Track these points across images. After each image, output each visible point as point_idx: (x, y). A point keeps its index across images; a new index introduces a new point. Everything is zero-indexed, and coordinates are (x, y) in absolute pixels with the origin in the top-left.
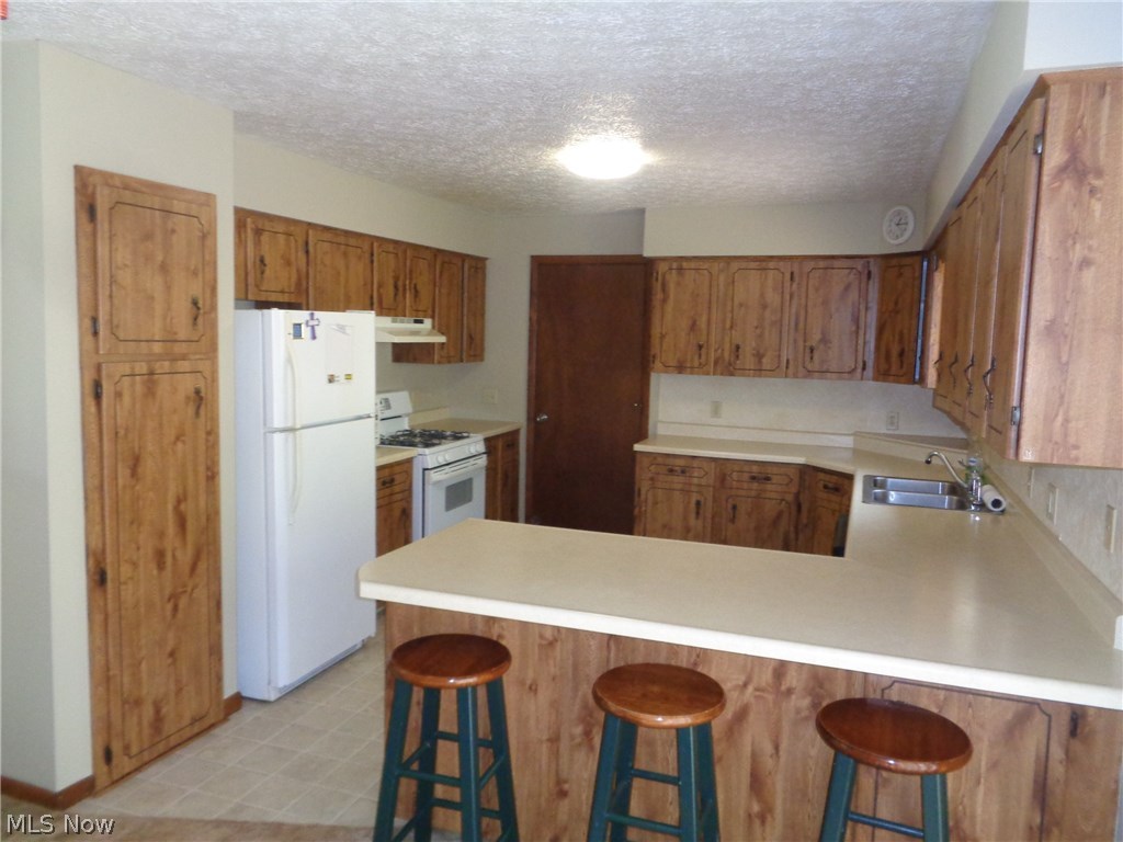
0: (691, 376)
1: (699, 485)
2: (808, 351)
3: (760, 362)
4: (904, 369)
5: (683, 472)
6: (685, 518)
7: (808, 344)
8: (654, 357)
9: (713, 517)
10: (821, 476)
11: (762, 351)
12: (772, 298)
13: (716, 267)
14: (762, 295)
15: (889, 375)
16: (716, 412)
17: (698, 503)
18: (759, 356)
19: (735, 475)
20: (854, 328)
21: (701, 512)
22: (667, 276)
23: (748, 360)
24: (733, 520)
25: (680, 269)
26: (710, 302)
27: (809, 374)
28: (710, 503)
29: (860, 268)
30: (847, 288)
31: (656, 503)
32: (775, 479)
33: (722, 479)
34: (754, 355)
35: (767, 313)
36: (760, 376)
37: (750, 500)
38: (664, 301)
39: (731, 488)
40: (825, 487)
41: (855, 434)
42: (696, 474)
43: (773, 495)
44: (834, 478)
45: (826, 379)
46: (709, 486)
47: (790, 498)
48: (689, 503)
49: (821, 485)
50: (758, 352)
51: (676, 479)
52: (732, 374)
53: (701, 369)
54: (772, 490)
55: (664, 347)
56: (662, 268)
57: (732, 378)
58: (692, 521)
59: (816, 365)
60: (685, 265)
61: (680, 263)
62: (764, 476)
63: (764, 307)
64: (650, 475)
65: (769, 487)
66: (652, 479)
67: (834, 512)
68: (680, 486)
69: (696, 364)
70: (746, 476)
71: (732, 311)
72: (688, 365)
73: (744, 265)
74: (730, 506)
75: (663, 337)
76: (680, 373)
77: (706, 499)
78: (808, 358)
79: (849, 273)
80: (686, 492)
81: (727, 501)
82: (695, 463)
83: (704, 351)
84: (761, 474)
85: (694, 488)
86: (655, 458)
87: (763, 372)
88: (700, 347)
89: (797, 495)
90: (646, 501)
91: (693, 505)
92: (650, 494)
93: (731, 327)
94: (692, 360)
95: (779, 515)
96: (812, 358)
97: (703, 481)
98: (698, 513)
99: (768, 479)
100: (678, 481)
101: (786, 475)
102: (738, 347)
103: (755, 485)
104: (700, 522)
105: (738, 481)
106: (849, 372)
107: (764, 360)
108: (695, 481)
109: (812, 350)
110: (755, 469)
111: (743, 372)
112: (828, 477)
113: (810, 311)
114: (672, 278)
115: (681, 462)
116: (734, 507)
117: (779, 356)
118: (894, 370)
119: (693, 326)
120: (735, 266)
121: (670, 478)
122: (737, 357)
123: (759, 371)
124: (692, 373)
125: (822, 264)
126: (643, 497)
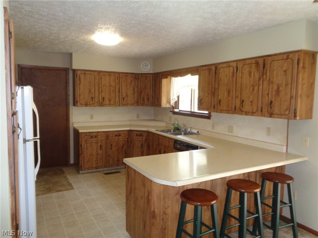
0: (89, 107)
1: (101, 140)
2: (123, 98)
3: (110, 102)
4: (149, 103)
5: (96, 137)
6: (97, 151)
7: (123, 97)
8: (77, 102)
9: (105, 149)
10: (135, 132)
11: (110, 99)
12: (113, 83)
13: (96, 74)
14: (110, 83)
15: (144, 104)
16: (92, 117)
17: (101, 146)
18: (110, 100)
19: (111, 136)
20: (133, 92)
21: (102, 148)
22: (80, 75)
23: (107, 102)
24: (111, 149)
25: (85, 74)
26: (95, 85)
27: (123, 105)
28: (104, 145)
29: (134, 76)
30: (132, 81)
31: (87, 148)
32: (122, 135)
33: (107, 137)
34: (108, 100)
35: (111, 88)
36: (110, 106)
37: (115, 142)
38: (80, 83)
39: (110, 140)
40: (137, 135)
41: (130, 121)
42: (99, 137)
43: (121, 140)
44: (140, 132)
45: (128, 106)
46: (104, 140)
47: (126, 139)
48: (98, 146)
49: (135, 135)
50: (109, 99)
51: (93, 139)
52: (102, 106)
53: (93, 105)
54: (121, 138)
55: (81, 98)
56: (79, 73)
57: (103, 107)
58: (99, 151)
59: (125, 102)
60: (86, 72)
61: (85, 72)
62: (119, 134)
63: (111, 86)
64: (85, 139)
65: (120, 137)
66: (86, 141)
67: (140, 141)
68: (95, 141)
69: (91, 103)
70: (114, 135)
71: (101, 87)
72: (89, 104)
73: (104, 74)
74: (110, 145)
75: (80, 95)
76: (86, 106)
77: (103, 144)
78: (123, 101)
79: (131, 78)
80: (97, 143)
81: (109, 144)
82: (99, 134)
83: (93, 100)
84: (118, 134)
85: (99, 141)
86: (86, 134)
87: (111, 105)
88: (92, 98)
89: (127, 139)
90: (84, 148)
91: (99, 147)
92: (85, 145)
93: (101, 92)
94: (90, 102)
95: (123, 145)
96: (124, 101)
97: (102, 139)
98: (101, 149)
99: (120, 135)
100: (94, 140)
101: (125, 133)
102: (104, 98)
103: (117, 138)
104: (102, 151)
105: (112, 137)
106: (133, 104)
107: (111, 102)
108: (99, 139)
109: (124, 98)
110: (116, 133)
111: (105, 105)
112: (137, 132)
113: (122, 87)
114: (82, 77)
115: (94, 134)
116: (111, 145)
117: (115, 100)
118: (146, 103)
119: (90, 91)
120: (102, 74)
121: (92, 139)
122: (104, 101)
123: (110, 105)
124: (90, 106)
125: (125, 75)
126: (83, 147)
